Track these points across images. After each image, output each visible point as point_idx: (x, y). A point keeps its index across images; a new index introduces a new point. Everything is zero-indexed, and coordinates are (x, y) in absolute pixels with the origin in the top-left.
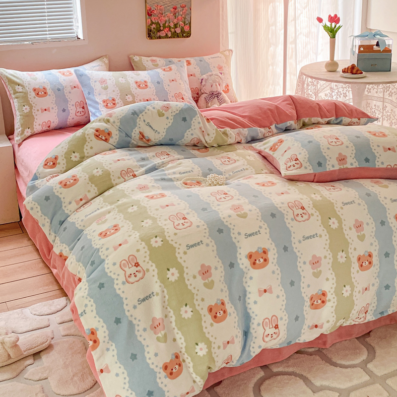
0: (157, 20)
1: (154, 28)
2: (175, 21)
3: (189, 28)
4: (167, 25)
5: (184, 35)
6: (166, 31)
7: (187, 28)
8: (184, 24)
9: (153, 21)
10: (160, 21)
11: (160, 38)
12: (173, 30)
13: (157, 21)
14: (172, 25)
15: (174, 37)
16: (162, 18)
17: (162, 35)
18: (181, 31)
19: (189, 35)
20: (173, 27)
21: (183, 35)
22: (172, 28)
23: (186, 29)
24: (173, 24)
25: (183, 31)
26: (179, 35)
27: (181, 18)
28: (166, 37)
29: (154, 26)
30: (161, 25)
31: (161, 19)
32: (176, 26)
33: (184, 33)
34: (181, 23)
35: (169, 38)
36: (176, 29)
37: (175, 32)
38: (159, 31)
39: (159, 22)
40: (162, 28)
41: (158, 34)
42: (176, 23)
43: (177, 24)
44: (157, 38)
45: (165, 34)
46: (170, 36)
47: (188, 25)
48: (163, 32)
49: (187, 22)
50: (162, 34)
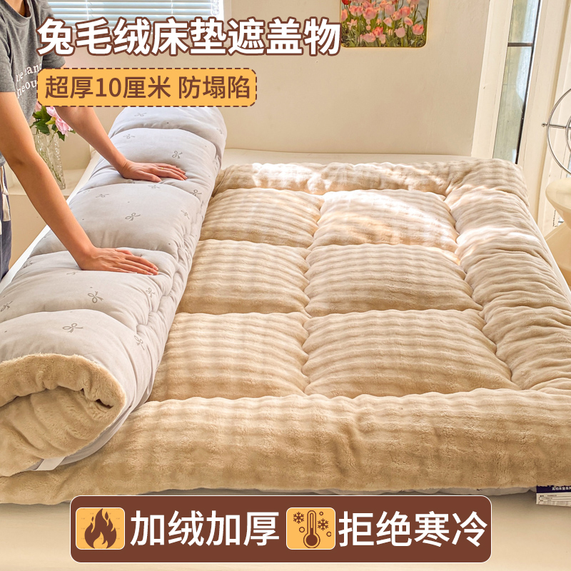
0: (361, 12)
1: (354, 27)
2: (396, 16)
3: (422, 30)
4: (378, 21)
5: (412, 42)
6: (376, 33)
7: (418, 28)
8: (414, 21)
9: (353, 14)
10: (366, 13)
11: (364, 45)
12: (390, 32)
13: (359, 14)
14: (389, 23)
15: (392, 46)
16: (370, 8)
17: (368, 40)
18: (407, 34)
19: (421, 42)
20: (390, 25)
21: (409, 42)
22: (389, 28)
23: (417, 30)
24: (391, 21)
25: (409, 35)
26: (402, 41)
27: (408, 11)
28: (377, 44)
29: (353, 23)
30: (368, 21)
31: (368, 11)
32: (396, 25)
33: (412, 38)
34: (406, 19)
35: (382, 46)
36: (396, 31)
37: (395, 35)
38: (363, 32)
39: (364, 15)
40: (368, 28)
41: (362, 38)
42: (396, 19)
43: (400, 21)
44: (359, 46)
45: (374, 39)
46: (383, 42)
47: (421, 24)
48: (371, 34)
49: (419, 18)
50: (369, 38)
